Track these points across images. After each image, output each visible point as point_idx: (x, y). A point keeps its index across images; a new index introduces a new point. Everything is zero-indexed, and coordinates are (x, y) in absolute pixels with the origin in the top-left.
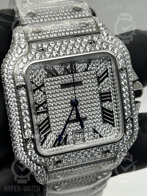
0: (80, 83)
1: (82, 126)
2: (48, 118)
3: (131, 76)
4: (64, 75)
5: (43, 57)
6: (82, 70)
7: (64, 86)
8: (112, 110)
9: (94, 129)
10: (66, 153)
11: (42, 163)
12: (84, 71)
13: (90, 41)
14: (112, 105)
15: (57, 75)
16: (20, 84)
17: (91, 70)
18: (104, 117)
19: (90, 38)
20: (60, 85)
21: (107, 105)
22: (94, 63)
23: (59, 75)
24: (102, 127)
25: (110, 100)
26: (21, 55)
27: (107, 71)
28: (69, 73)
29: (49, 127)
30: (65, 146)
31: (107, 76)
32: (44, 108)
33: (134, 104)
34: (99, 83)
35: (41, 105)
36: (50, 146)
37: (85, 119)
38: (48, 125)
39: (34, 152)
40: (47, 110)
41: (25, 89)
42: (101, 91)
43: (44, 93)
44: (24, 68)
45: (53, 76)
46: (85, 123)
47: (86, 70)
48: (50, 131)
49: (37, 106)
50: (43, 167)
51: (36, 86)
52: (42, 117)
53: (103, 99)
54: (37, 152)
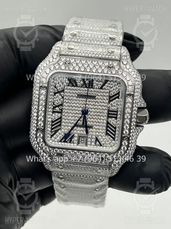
0: (94, 97)
1: (87, 132)
2: (61, 118)
3: (138, 102)
4: (82, 87)
5: (67, 69)
6: (98, 87)
7: (80, 96)
8: (115, 127)
9: (97, 137)
10: (67, 149)
11: (47, 151)
12: (99, 89)
13: (110, 66)
14: (117, 122)
15: (76, 86)
16: (43, 85)
17: (105, 89)
18: (107, 130)
19: (111, 63)
20: (77, 94)
21: (112, 121)
22: (109, 84)
23: (78, 87)
24: (104, 138)
25: (116, 118)
26: (51, 63)
27: (118, 93)
28: (86, 87)
29: (60, 125)
30: (69, 144)
31: (118, 97)
32: (60, 109)
33: (135, 126)
34: (110, 101)
35: (58, 106)
36: (58, 140)
37: (91, 127)
38: (59, 123)
39: (42, 140)
40: (61, 112)
41: (46, 90)
42: (110, 108)
43: (63, 97)
44: (50, 74)
45: (73, 86)
46: (90, 130)
47: (101, 88)
48: (60, 128)
49: (54, 106)
50: (48, 155)
51: (57, 90)
52: (57, 116)
53: (110, 115)
54: (44, 141)
